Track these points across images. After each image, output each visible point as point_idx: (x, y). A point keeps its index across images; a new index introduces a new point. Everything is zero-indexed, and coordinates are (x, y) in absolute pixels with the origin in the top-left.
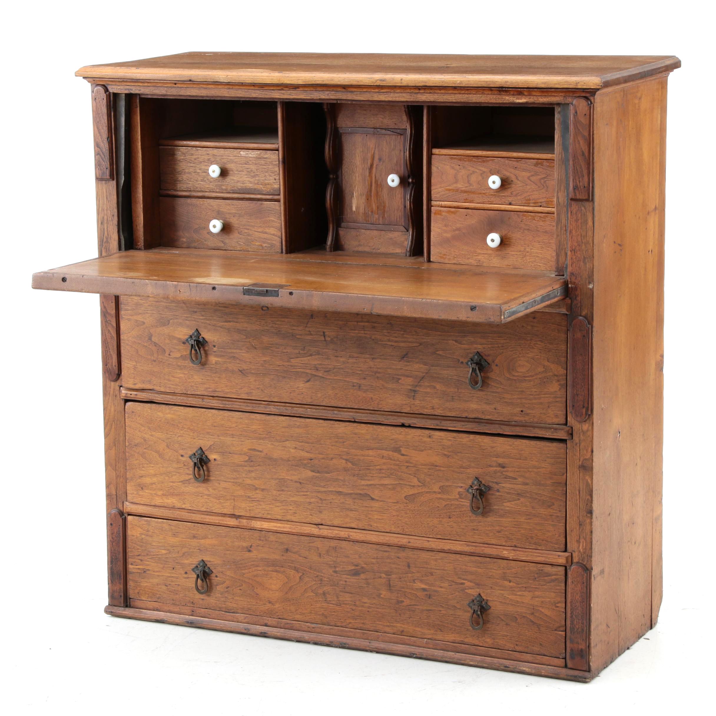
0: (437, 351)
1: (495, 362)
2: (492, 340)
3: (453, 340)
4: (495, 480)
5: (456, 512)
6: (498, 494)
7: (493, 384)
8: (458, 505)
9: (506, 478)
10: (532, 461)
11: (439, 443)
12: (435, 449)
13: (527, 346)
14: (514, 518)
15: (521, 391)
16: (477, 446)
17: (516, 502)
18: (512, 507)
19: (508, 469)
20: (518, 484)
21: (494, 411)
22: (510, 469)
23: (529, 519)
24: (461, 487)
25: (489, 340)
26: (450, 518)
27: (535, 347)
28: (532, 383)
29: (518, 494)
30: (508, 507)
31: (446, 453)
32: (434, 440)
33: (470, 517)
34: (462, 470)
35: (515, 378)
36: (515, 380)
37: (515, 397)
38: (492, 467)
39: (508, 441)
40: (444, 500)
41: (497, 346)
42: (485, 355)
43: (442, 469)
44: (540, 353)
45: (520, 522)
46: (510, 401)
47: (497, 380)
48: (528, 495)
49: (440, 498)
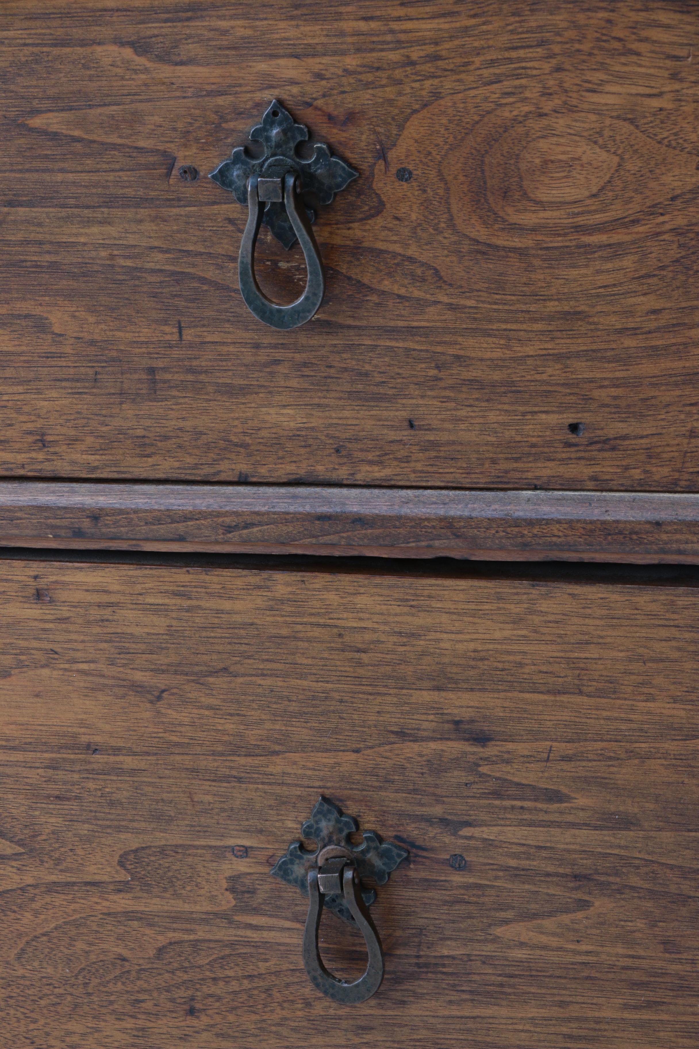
0: (35, 112)
1: (392, 155)
2: (362, 26)
3: (120, 42)
4: (438, 810)
5: (227, 980)
6: (457, 878)
7: (387, 285)
8: (232, 945)
9: (497, 795)
10: (650, 698)
11: (96, 630)
12: (74, 661)
13: (585, 47)
14: (562, 1004)
15: (565, 316)
16: (317, 632)
17: (566, 918)
18: (545, 948)
19: (510, 746)
20: (573, 825)
21: (405, 434)
22: (522, 748)
23: (650, 1005)
24: (246, 851)
25: (348, 26)
26: (192, 1012)
27: (643, 47)
28: (628, 262)
29: (576, 877)
30: (522, 945)
31: (139, 676)
32: (65, 612)
33: (308, 1004)
34: (242, 761)
35: (517, 242)
36: (521, 252)
37: (529, 350)
38: (416, 740)
39: (500, 597)
40: (151, 925)
41: (394, 56)
42: (331, 118)
43: (129, 762)
44: (674, 76)
45: (598, 1021)
46: (497, 376)
47: (411, 259)
48: (635, 881)
49: (130, 915)
